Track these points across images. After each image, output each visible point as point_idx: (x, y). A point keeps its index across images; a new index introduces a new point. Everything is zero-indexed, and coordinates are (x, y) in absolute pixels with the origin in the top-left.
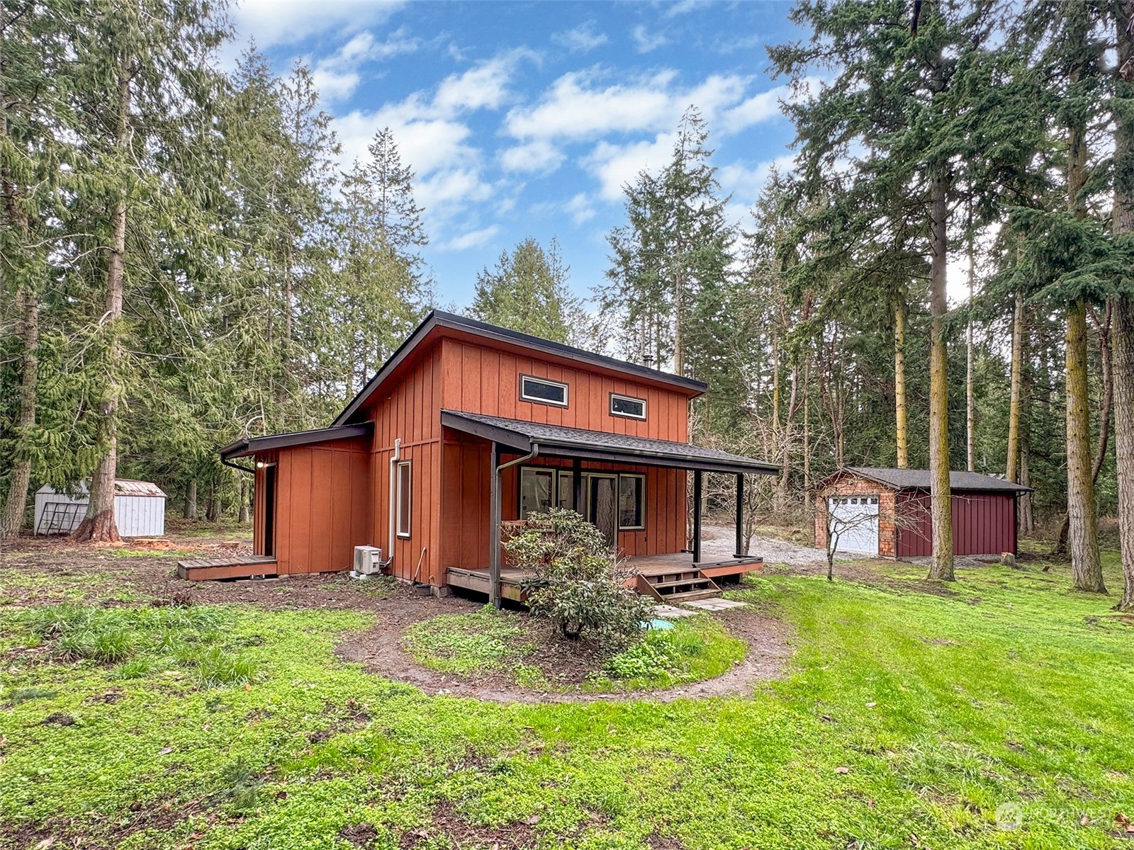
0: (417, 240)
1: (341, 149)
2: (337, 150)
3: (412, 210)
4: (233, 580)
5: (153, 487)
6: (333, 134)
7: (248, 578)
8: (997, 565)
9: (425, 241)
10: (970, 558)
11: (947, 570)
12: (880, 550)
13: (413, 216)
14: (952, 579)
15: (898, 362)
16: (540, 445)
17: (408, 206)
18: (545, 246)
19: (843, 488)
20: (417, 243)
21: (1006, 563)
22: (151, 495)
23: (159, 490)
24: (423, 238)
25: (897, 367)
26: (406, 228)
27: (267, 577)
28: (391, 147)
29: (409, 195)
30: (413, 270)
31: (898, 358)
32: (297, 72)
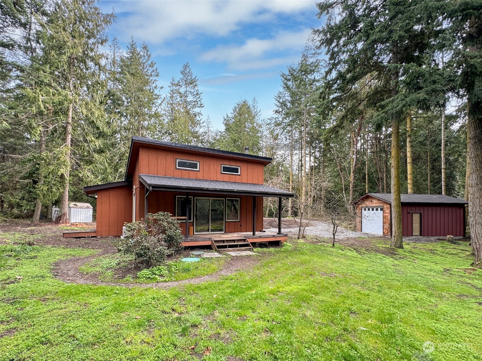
0: (200, 106)
1: (159, 75)
2: (157, 76)
3: (197, 94)
4: (80, 238)
5: (89, 205)
6: (156, 69)
7: (85, 237)
8: (444, 241)
9: (202, 106)
10: (432, 238)
11: (399, 243)
12: (384, 233)
13: (198, 96)
14: (401, 247)
15: (408, 142)
16: (153, 187)
17: (196, 93)
18: (250, 103)
19: (368, 203)
20: (199, 107)
21: (449, 241)
22: (88, 207)
23: (91, 206)
24: (201, 105)
25: (408, 144)
26: (195, 101)
27: (92, 237)
28: (189, 70)
29: (196, 88)
30: (198, 118)
31: (408, 140)
32: (143, 48)
